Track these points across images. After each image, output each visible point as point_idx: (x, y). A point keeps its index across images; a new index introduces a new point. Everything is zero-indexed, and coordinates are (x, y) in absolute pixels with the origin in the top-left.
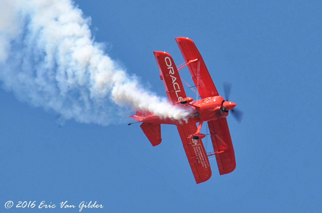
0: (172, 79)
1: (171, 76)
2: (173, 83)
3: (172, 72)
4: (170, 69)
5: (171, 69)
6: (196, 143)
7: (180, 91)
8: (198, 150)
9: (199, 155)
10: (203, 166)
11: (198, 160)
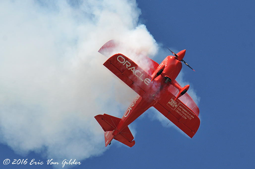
0: (132, 70)
1: (129, 69)
2: (133, 73)
3: (129, 65)
9: (183, 112)
10: (190, 119)
11: (184, 117)
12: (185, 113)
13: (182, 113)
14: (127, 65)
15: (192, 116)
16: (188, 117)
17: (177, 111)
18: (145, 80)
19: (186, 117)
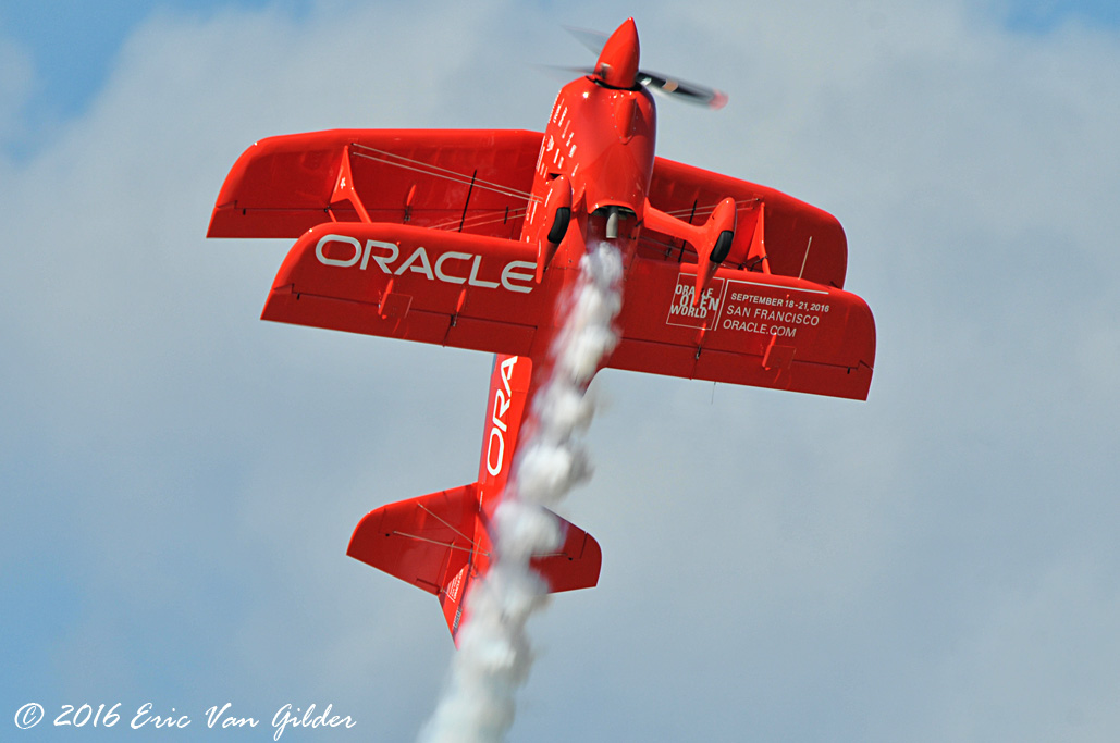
0: (415, 269)
1: (399, 272)
2: (430, 277)
3: (389, 253)
4: (372, 262)
5: (375, 251)
6: (712, 300)
7: (478, 259)
8: (743, 304)
9: (765, 313)
10: (815, 321)
11: (781, 331)
12: (776, 309)
13: (760, 321)
14: (381, 261)
15: (815, 307)
16: (799, 319)
17: (734, 324)
18: (506, 274)
19: (792, 326)
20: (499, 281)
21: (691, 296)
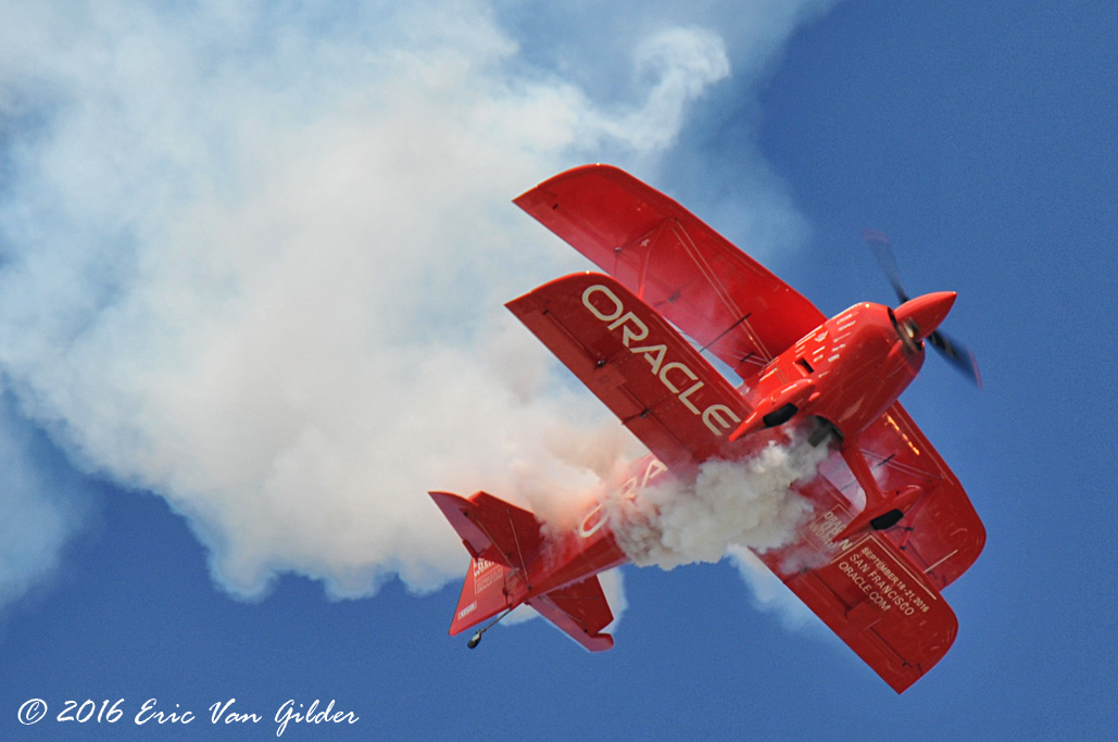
0: (647, 357)
1: (634, 350)
2: (655, 371)
3: (638, 332)
4: (620, 329)
7: (701, 384)
8: (866, 560)
9: (877, 579)
10: (910, 611)
11: (879, 600)
12: (889, 582)
13: (869, 581)
15: (918, 602)
16: (898, 601)
17: (848, 569)
18: (711, 410)
19: (889, 602)
20: (702, 410)
21: (833, 527)
